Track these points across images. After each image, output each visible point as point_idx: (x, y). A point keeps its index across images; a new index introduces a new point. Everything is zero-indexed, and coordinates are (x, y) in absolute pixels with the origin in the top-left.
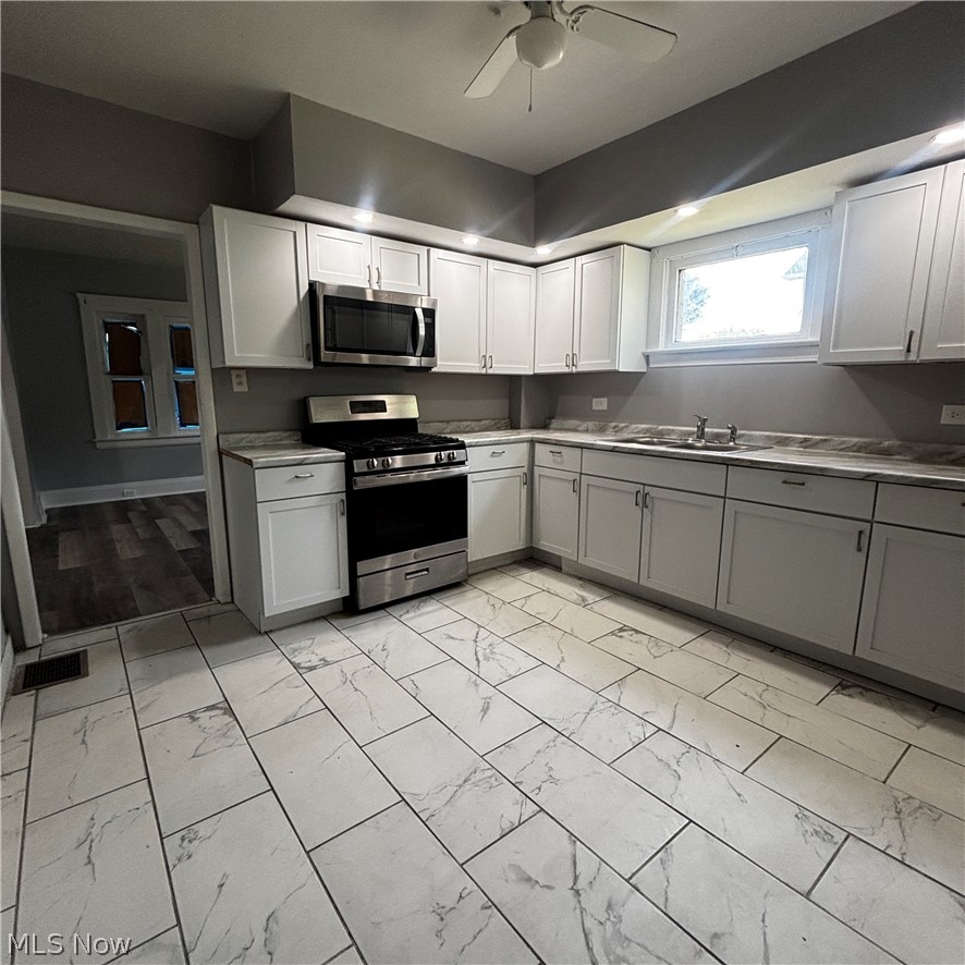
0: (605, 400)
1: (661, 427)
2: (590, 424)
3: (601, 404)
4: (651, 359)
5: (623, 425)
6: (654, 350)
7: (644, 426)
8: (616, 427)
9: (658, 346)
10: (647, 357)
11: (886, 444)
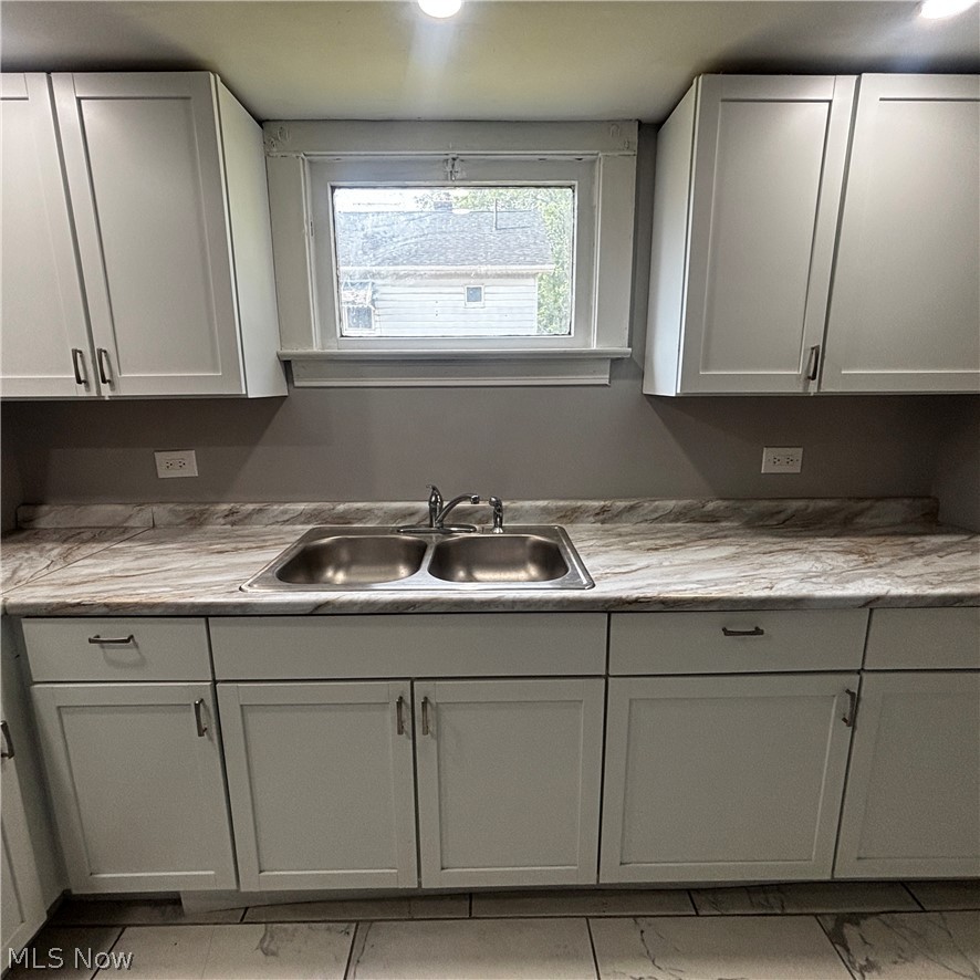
0: (190, 457)
1: (341, 507)
2: (161, 512)
3: (179, 464)
4: (295, 369)
5: (250, 507)
6: (301, 351)
7: (302, 507)
8: (232, 513)
9: (310, 344)
10: (287, 365)
11: (711, 506)
